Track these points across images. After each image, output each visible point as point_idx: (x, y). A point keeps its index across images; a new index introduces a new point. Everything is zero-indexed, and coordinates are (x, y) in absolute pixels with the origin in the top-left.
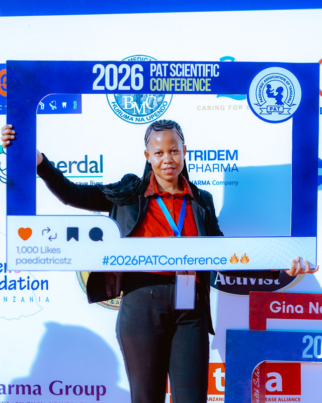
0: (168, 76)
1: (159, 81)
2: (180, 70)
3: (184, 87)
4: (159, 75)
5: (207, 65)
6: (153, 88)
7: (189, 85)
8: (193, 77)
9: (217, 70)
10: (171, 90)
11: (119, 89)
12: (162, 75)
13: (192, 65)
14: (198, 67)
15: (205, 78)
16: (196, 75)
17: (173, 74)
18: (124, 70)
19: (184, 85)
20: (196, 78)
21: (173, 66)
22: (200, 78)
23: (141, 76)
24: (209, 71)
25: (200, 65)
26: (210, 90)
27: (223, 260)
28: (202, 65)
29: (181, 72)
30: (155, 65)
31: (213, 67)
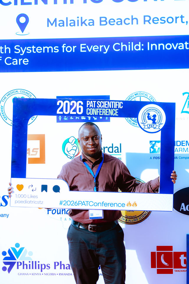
0: (96, 107)
1: (91, 110)
2: (102, 104)
3: (104, 113)
4: (91, 107)
8: (109, 108)
10: (97, 114)
11: (71, 113)
12: (93, 107)
13: (109, 102)
14: (112, 103)
15: (115, 109)
16: (110, 107)
23: (82, 107)
24: (117, 105)
26: (118, 115)
27: (123, 205)
29: (103, 106)
30: (89, 102)
31: (120, 104)
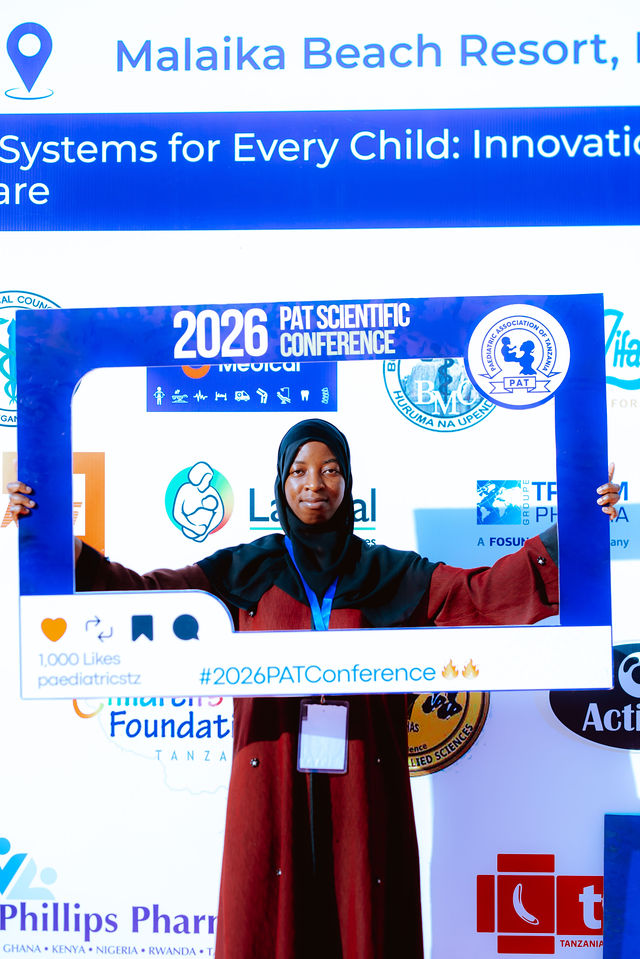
0: (314, 329)
1: (298, 338)
2: (336, 316)
3: (343, 347)
5: (387, 306)
6: (286, 351)
7: (354, 343)
8: (361, 328)
9: (405, 314)
10: (319, 354)
11: (223, 355)
13: (358, 307)
14: (369, 310)
15: (383, 329)
17: (323, 323)
18: (232, 320)
19: (345, 344)
20: (367, 330)
21: (322, 311)
22: (374, 330)
23: (263, 331)
24: (391, 315)
25: (373, 307)
26: (393, 351)
27: (428, 673)
28: (376, 305)
29: (337, 321)
30: (288, 309)
